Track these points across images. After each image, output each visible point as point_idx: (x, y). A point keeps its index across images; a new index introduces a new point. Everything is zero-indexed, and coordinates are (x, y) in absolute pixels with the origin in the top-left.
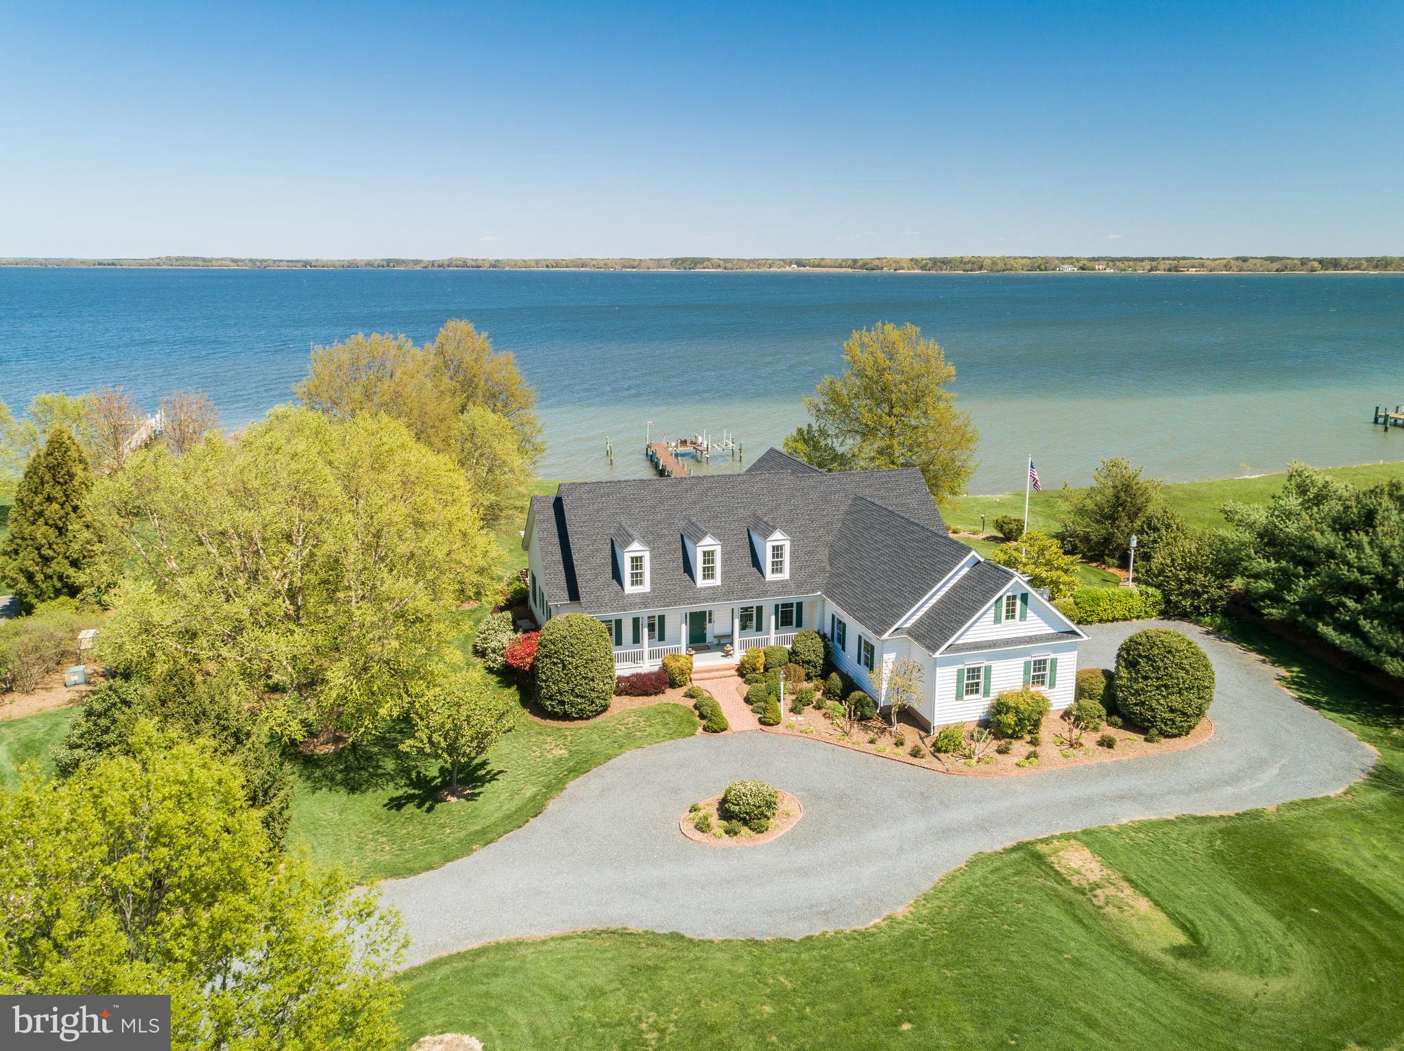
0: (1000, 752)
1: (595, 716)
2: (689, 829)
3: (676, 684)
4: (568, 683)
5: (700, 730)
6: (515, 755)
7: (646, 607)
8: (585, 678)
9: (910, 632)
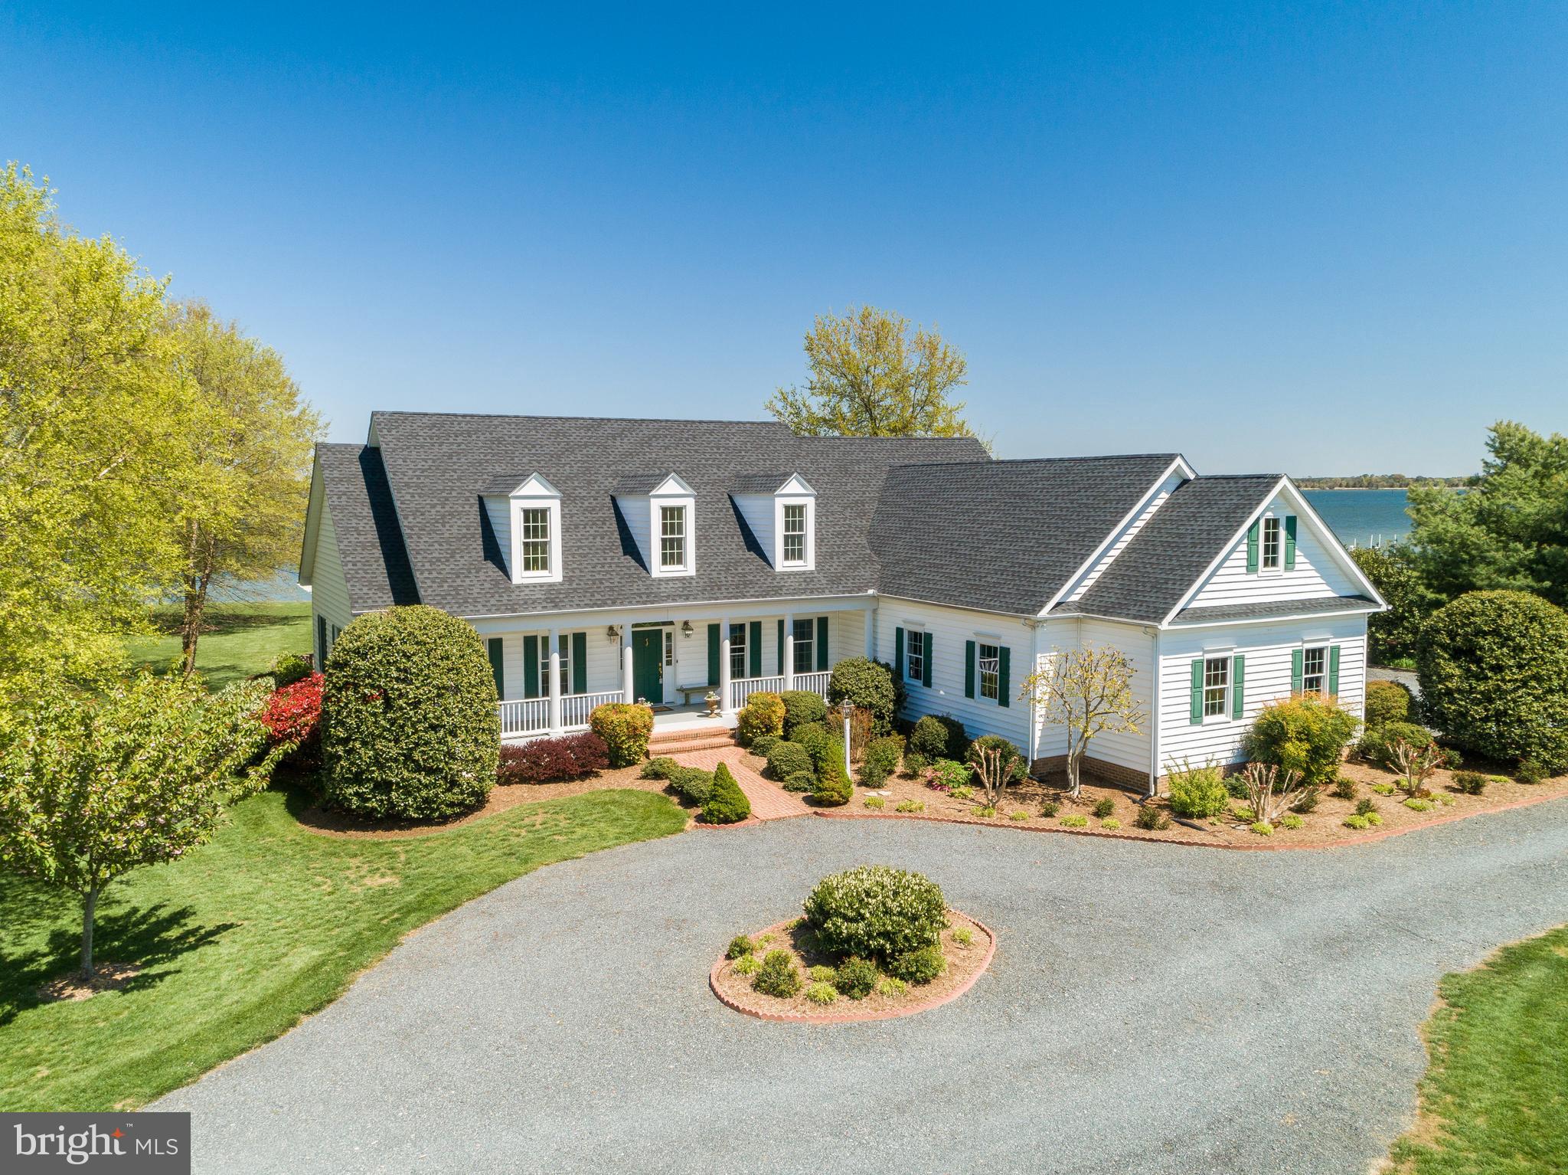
0: (1301, 810)
1: (458, 817)
2: (739, 991)
3: (623, 758)
4: (397, 741)
5: (691, 823)
6: (269, 893)
7: (556, 606)
8: (434, 728)
9: (1084, 606)
